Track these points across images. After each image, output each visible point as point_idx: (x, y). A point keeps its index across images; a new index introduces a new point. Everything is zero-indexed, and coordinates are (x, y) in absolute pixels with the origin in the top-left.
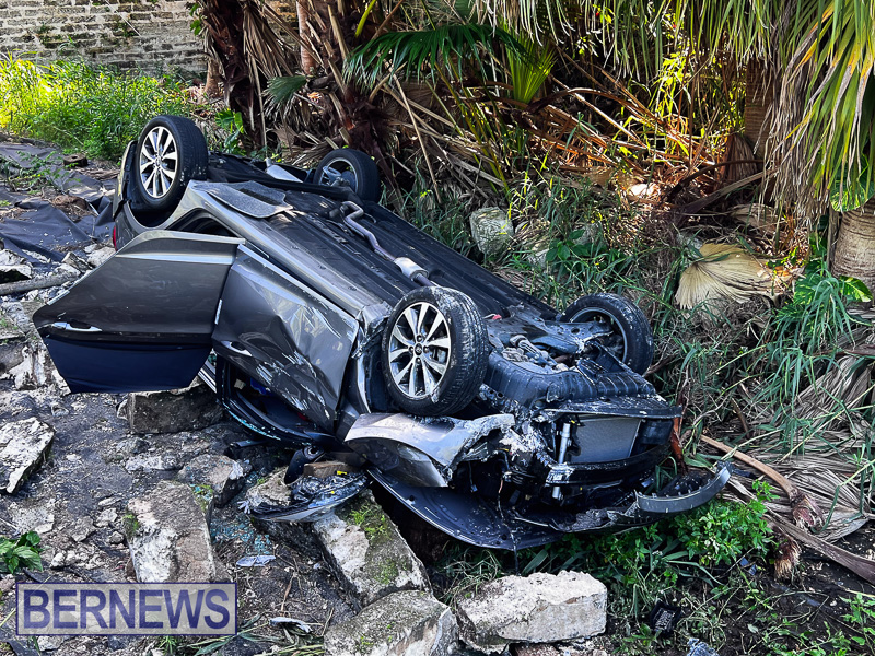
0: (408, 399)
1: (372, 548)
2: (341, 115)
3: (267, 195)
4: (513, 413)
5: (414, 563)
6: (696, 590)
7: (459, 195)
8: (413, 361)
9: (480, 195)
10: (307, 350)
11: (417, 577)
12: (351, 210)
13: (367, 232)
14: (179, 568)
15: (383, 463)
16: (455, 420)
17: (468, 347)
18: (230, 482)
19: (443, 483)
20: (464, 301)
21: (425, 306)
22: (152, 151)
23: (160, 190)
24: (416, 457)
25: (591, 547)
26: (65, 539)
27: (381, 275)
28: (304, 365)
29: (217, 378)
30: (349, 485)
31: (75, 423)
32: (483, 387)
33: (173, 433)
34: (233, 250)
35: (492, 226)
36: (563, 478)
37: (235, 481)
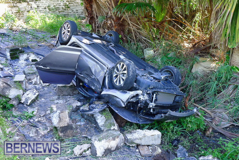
0: (117, 85)
1: (106, 120)
2: (114, 25)
3: (90, 40)
4: (142, 90)
5: (116, 124)
6: (185, 137)
7: (142, 45)
8: (118, 77)
9: (147, 45)
10: (95, 74)
11: (116, 127)
12: (111, 45)
13: (114, 49)
14: (60, 120)
15: (112, 102)
16: (127, 91)
17: (131, 73)
18: (77, 106)
19: (124, 106)
20: (131, 62)
21: (122, 63)
22: (65, 29)
23: (66, 38)
24: (118, 99)
25: (160, 125)
26: (39, 116)
27: (115, 58)
28: (95, 78)
29: (76, 82)
30: (103, 106)
31: (45, 92)
32: (135, 84)
33: (66, 96)
34: (81, 51)
35: (149, 53)
36: (153, 106)
37: (78, 106)
